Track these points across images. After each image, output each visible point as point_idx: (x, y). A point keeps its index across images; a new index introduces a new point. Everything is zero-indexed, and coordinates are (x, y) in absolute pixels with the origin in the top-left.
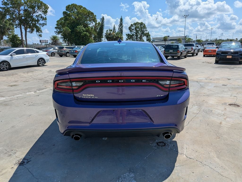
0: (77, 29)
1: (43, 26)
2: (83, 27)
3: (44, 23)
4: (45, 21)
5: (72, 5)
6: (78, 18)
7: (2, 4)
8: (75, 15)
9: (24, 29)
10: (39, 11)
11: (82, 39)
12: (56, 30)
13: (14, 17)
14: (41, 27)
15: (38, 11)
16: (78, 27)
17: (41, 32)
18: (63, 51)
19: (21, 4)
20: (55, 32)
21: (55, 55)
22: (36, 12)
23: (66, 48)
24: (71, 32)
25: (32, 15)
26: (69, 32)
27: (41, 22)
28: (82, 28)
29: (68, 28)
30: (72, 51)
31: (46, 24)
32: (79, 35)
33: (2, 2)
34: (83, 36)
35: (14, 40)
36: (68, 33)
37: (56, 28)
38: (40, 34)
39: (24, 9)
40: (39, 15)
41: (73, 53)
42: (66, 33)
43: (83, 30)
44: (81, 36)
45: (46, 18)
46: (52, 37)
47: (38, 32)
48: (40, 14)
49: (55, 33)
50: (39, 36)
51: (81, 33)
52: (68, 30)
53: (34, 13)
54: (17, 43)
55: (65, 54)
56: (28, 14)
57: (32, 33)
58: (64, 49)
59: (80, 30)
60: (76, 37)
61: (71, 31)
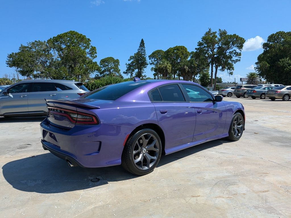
0: (279, 62)
1: (236, 62)
2: (289, 59)
3: (237, 59)
4: (239, 57)
5: (277, 33)
6: (282, 48)
7: (197, 45)
8: (280, 46)
9: (215, 67)
10: (234, 46)
11: (285, 75)
12: (256, 66)
13: (207, 56)
14: (233, 64)
15: (232, 47)
16: (281, 60)
17: (233, 69)
18: (241, 91)
19: (215, 42)
20: (255, 68)
21: (232, 96)
22: (231, 48)
23: (245, 87)
24: (269, 67)
25: (226, 51)
26: (268, 67)
27: (234, 58)
28: (286, 61)
29: (266, 63)
30: (250, 92)
31: (240, 60)
32: (281, 70)
33: (198, 43)
34: (288, 71)
35: (204, 79)
36: (265, 69)
37: (256, 63)
38: (231, 71)
39: (218, 47)
40: (233, 51)
41: (251, 93)
42: (263, 69)
43: (288, 64)
44: (285, 71)
45: (240, 53)
46: (249, 74)
47: (229, 70)
48: (235, 50)
49: (255, 70)
50: (229, 74)
51: (285, 67)
52: (266, 65)
53: (228, 49)
54: (206, 82)
55: (243, 95)
56: (221, 51)
57: (223, 71)
58: (242, 88)
59: (284, 64)
60: (277, 73)
61: (269, 65)
